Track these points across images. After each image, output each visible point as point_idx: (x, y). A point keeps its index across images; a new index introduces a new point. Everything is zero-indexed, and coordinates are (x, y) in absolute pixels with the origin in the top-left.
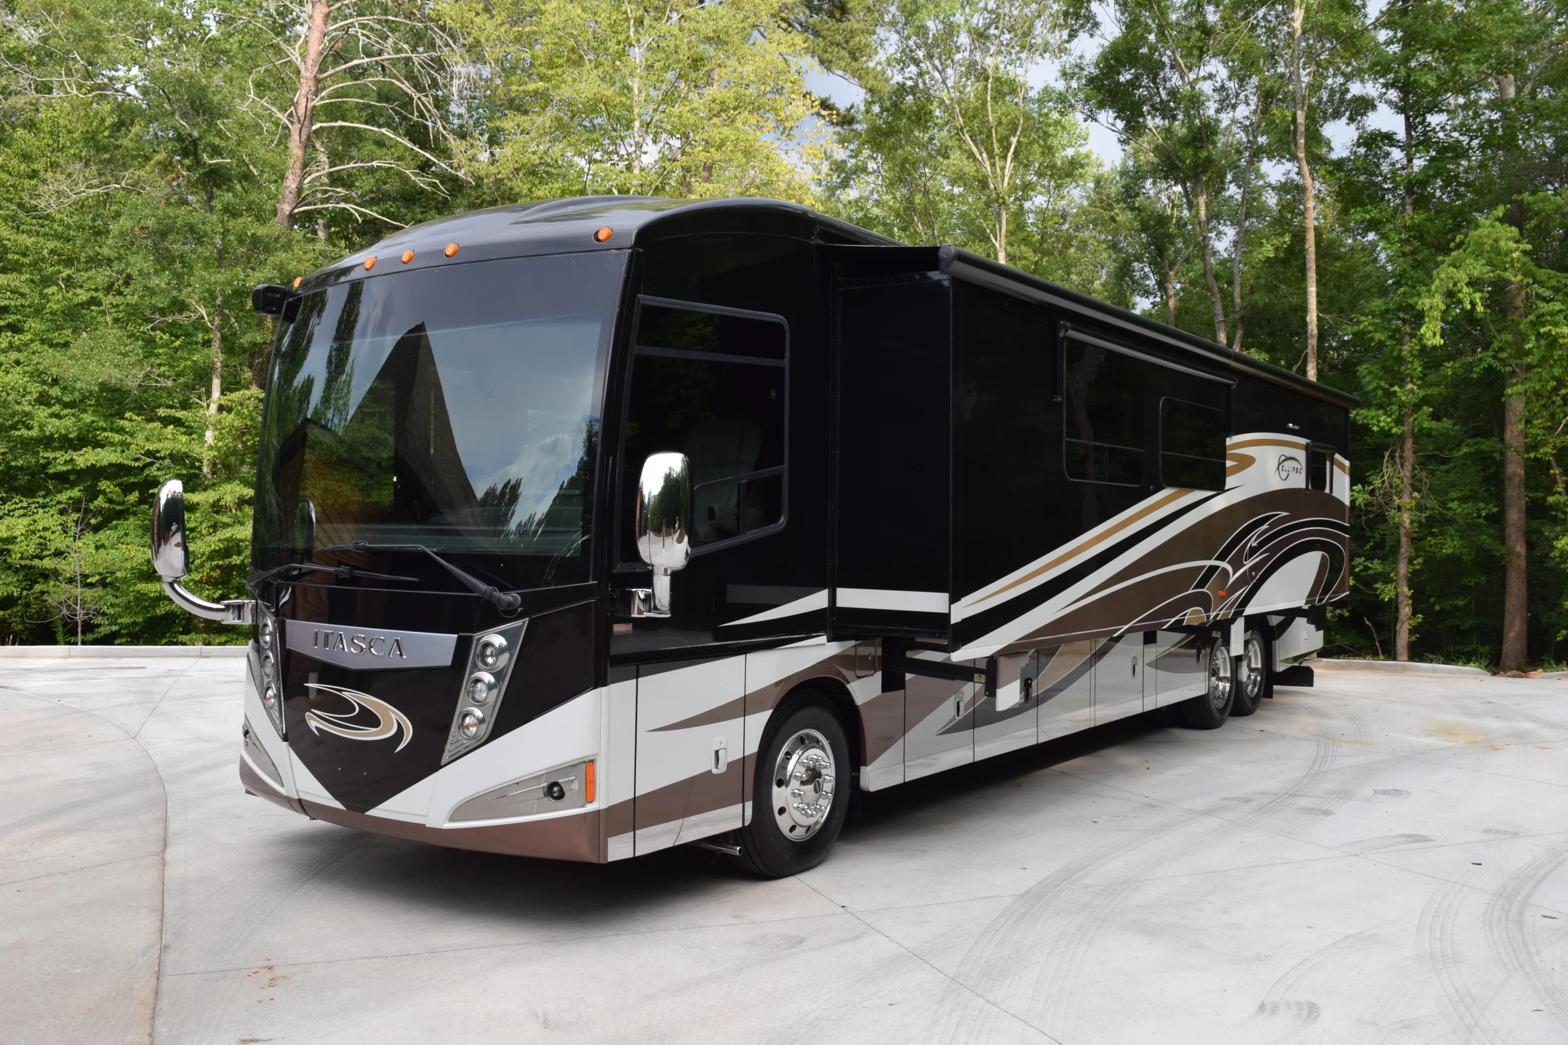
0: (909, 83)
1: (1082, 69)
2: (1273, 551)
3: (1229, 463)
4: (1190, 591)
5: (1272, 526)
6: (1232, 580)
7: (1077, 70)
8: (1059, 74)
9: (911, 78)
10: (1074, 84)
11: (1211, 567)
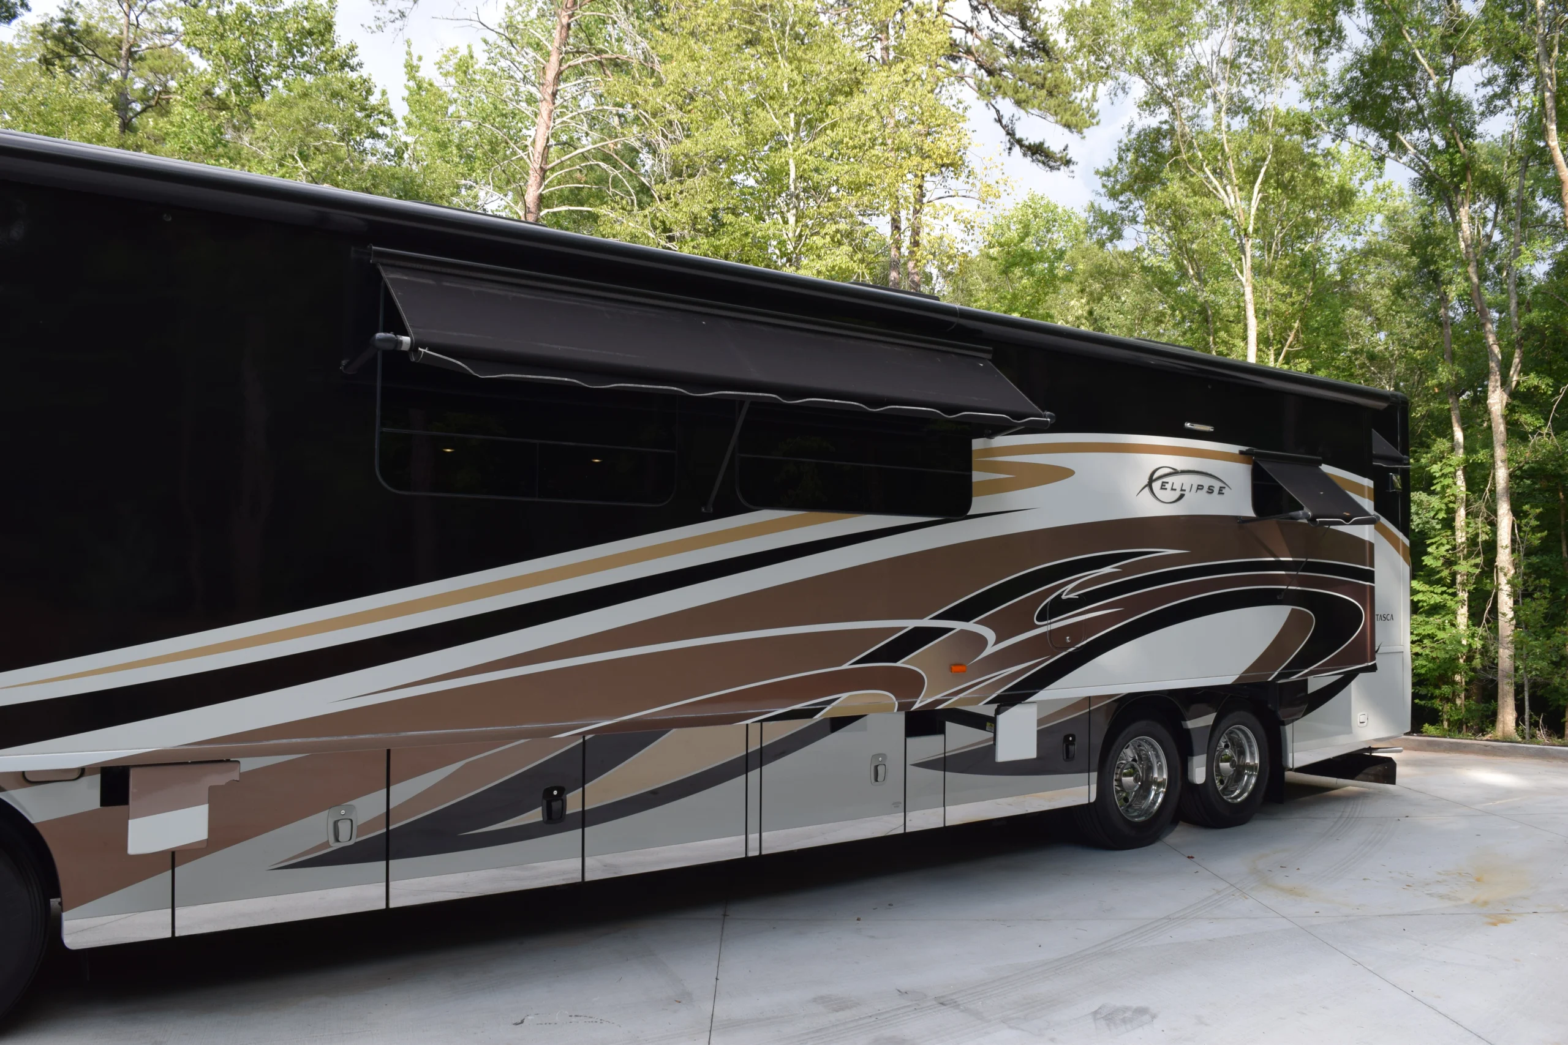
0: (1165, 127)
1: (1326, 87)
2: (1131, 607)
3: (977, 476)
4: (846, 666)
5: (1126, 570)
6: (990, 650)
7: (1321, 89)
8: (1302, 95)
9: (1166, 122)
10: (1319, 103)
11: (916, 630)
